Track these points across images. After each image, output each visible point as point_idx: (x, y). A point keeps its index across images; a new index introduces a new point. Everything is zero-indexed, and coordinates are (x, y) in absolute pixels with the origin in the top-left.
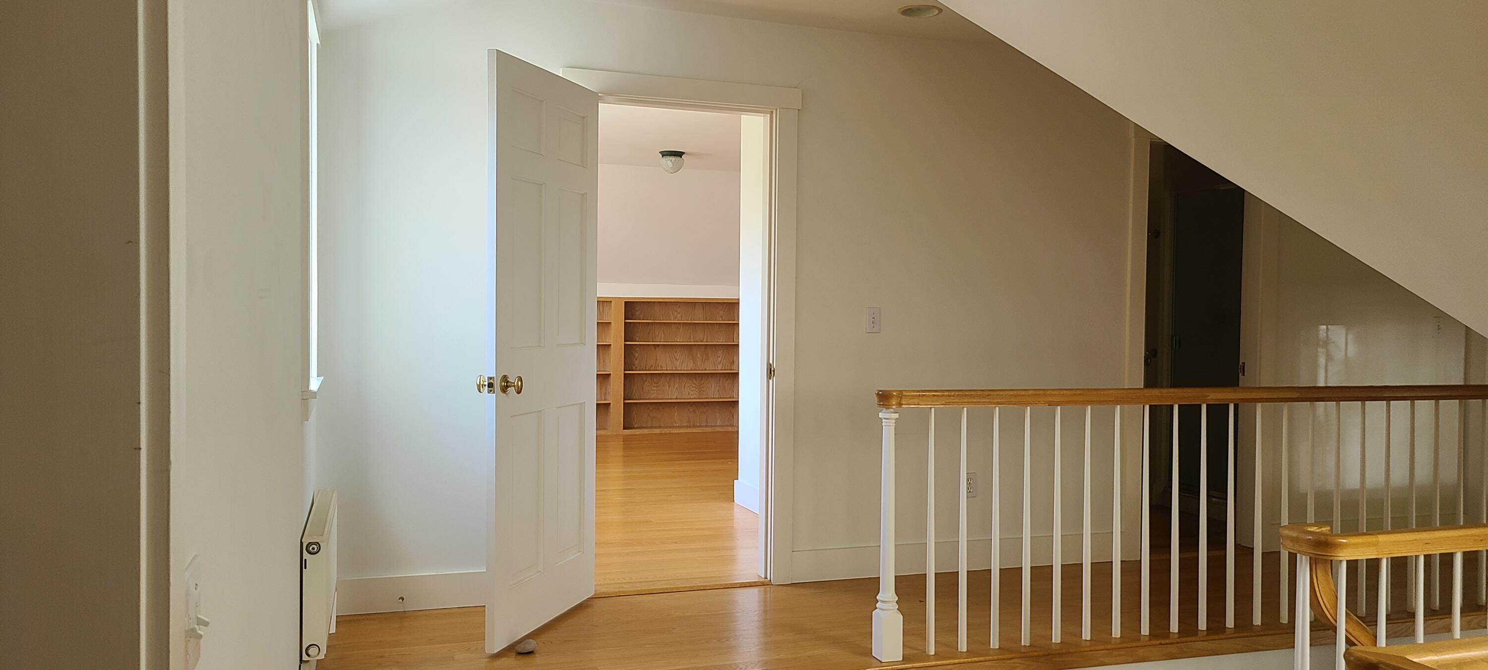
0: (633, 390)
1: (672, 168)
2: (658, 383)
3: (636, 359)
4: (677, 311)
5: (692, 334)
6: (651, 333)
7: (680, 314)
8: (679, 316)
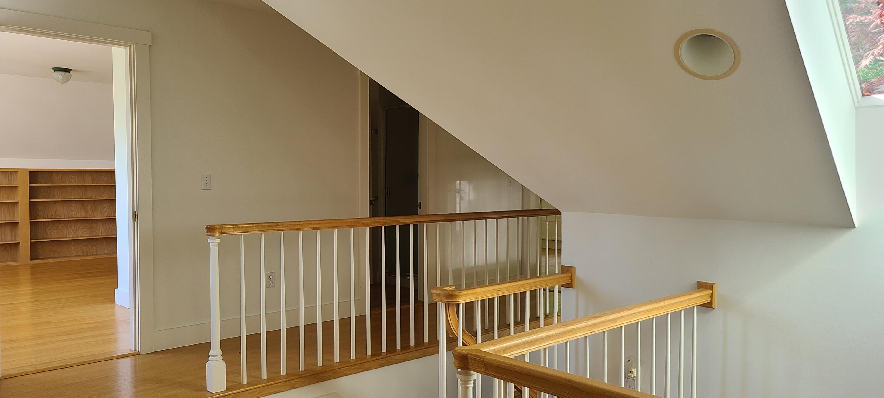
0: (38, 233)
1: (62, 79)
2: (57, 227)
3: (40, 211)
4: (71, 178)
5: (83, 193)
6: (51, 192)
7: (74, 179)
8: (73, 181)
